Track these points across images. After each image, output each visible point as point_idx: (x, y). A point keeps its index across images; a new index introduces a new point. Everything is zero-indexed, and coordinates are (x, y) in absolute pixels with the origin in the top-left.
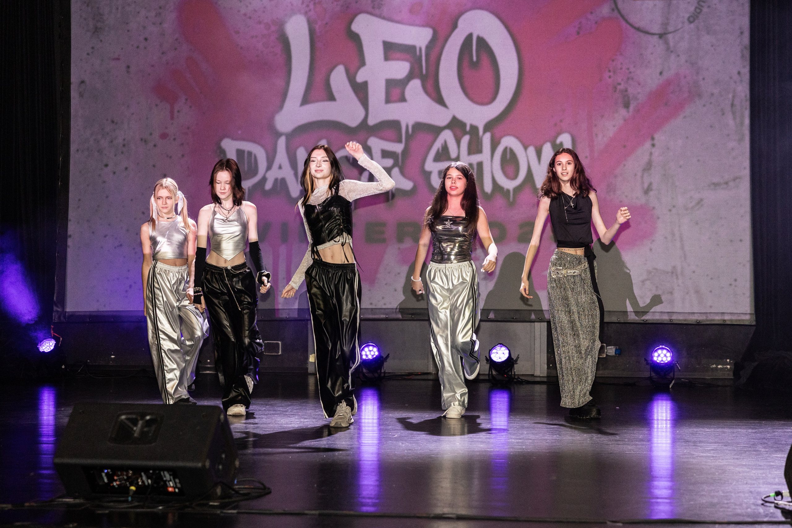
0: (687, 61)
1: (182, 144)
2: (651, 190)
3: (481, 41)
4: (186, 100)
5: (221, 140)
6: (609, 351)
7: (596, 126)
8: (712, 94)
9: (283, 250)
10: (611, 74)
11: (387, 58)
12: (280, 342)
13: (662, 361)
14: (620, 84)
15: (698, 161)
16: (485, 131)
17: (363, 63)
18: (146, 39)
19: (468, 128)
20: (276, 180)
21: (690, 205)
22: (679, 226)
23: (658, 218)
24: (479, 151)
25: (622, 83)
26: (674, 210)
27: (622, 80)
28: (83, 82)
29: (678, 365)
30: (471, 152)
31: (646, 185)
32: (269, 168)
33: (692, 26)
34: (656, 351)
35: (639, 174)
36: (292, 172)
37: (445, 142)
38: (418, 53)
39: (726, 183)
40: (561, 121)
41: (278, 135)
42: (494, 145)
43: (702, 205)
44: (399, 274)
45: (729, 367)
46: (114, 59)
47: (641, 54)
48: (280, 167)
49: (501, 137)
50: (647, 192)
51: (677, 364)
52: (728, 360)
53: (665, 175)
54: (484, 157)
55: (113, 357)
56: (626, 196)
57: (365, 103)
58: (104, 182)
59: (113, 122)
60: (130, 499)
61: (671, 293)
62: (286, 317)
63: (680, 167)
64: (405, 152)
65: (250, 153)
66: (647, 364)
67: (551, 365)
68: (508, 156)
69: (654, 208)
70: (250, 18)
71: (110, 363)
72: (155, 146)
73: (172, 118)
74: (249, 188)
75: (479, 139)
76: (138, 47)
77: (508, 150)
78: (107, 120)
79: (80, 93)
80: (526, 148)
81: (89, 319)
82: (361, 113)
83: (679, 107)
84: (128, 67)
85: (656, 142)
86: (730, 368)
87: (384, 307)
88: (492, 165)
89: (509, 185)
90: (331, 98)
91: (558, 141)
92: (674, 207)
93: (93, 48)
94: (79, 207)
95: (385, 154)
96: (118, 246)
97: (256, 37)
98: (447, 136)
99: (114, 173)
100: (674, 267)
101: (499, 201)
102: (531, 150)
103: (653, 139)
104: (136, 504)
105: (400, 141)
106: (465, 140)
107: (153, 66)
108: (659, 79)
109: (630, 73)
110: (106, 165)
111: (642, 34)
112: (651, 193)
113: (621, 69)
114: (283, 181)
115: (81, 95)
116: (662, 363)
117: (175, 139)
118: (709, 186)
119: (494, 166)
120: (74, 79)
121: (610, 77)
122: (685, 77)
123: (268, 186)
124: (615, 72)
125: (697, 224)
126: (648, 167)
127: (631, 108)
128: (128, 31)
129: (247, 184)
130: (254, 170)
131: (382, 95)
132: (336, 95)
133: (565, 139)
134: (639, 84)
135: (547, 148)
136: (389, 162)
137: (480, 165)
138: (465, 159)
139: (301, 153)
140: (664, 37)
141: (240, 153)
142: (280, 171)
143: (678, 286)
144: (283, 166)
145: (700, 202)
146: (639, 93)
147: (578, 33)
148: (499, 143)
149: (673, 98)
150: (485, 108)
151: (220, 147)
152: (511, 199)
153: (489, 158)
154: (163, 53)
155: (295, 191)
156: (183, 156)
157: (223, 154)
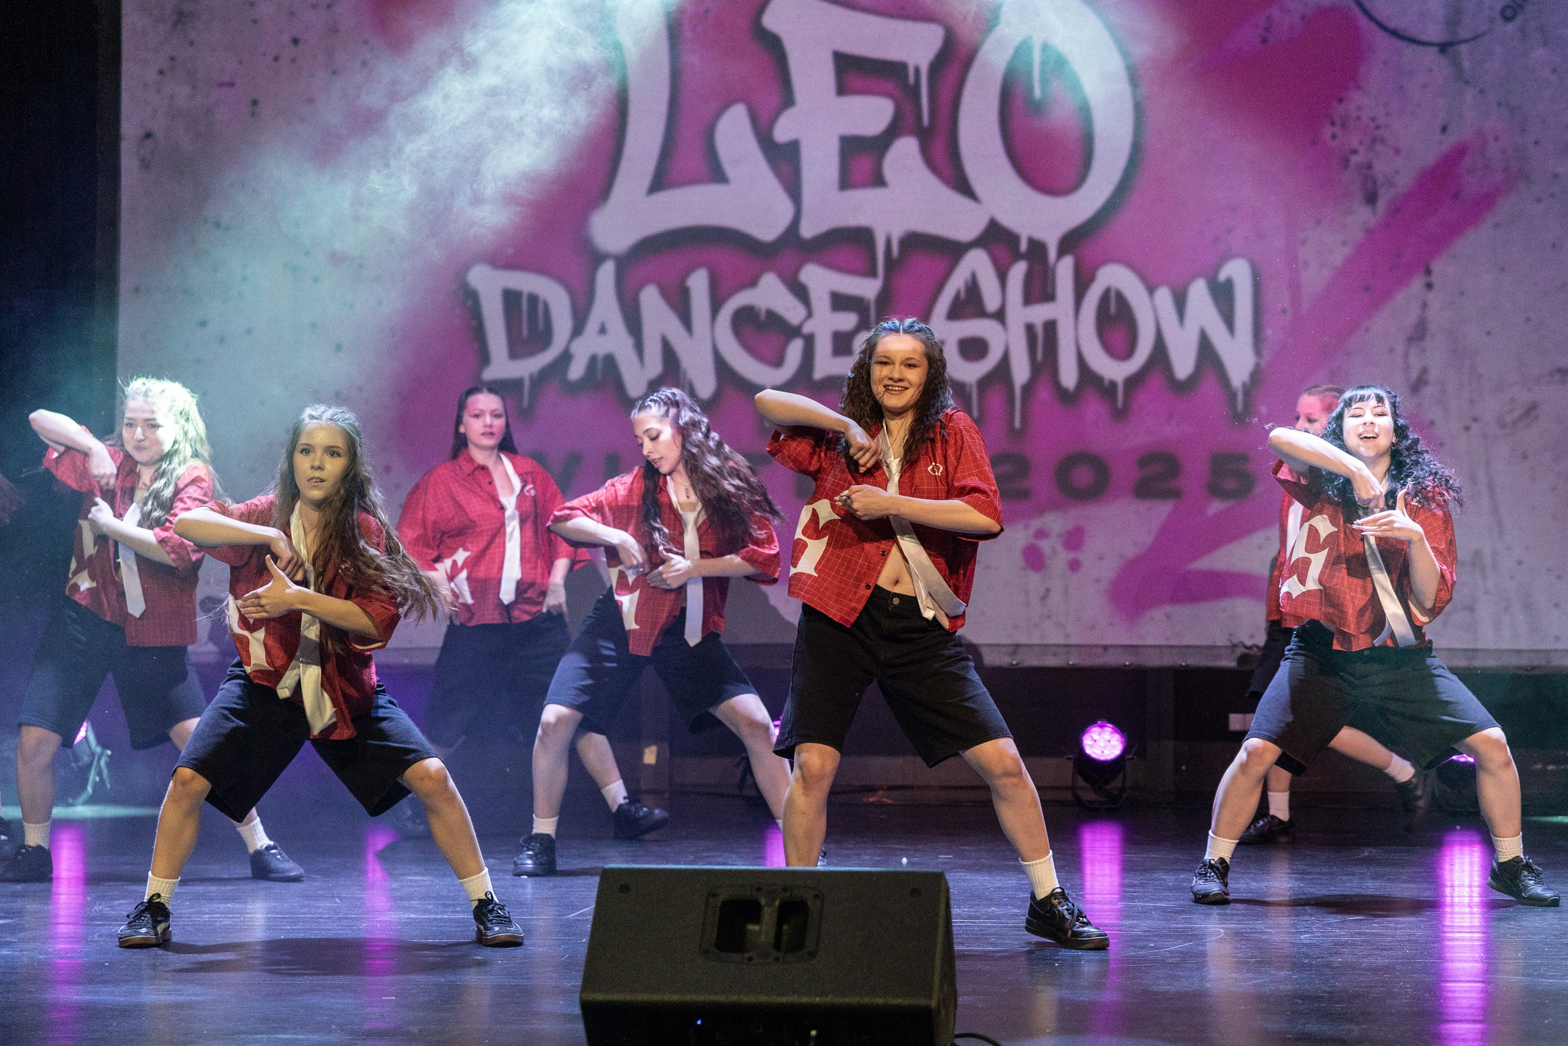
0: (1499, 104)
1: (379, 278)
2: (1426, 384)
5: (468, 269)
7: (1304, 242)
8: (1556, 177)
10: (1337, 129)
11: (842, 89)
14: (1355, 152)
15: (1528, 320)
16: (1061, 253)
17: (788, 100)
18: (295, 41)
19: (1024, 246)
20: (593, 359)
21: (1509, 419)
22: (1488, 463)
24: (1049, 296)
25: (1362, 150)
26: (1475, 428)
27: (1361, 143)
28: (148, 135)
30: (1029, 298)
31: (1414, 374)
32: (578, 330)
33: (1510, 27)
35: (1400, 348)
36: (629, 341)
37: (974, 276)
38: (911, 79)
40: (1228, 231)
41: (598, 258)
42: (1082, 283)
43: (1536, 417)
46: (222, 85)
47: (1401, 88)
48: (603, 330)
49: (1098, 266)
50: (1417, 386)
53: (1455, 351)
54: (1060, 309)
57: (793, 188)
58: (199, 361)
59: (218, 225)
61: (1471, 609)
63: (1488, 333)
64: (884, 297)
65: (533, 299)
67: (1183, 767)
68: (1113, 309)
69: (1432, 423)
72: (316, 279)
73: (356, 218)
74: (531, 377)
75: (1047, 269)
76: (276, 59)
77: (1113, 294)
78: (206, 221)
79: (143, 160)
80: (1151, 290)
82: (785, 210)
83: (1486, 202)
84: (256, 104)
85: (1434, 279)
88: (1076, 329)
89: (1115, 371)
90: (719, 176)
91: (1223, 276)
92: (1476, 420)
93: (172, 59)
95: (840, 302)
98: (977, 263)
99: (221, 341)
100: (1477, 553)
101: (1094, 408)
102: (1164, 296)
103: (1428, 272)
105: (871, 273)
106: (1018, 272)
107: (311, 101)
108: (1440, 143)
109: (1378, 127)
110: (203, 324)
111: (1403, 44)
112: (1428, 391)
113: (1358, 118)
114: (610, 361)
115: (145, 164)
117: (361, 266)
118: (1551, 375)
119: (1082, 332)
120: (130, 127)
121: (1334, 136)
122: (1496, 139)
123: (576, 371)
124: (1344, 126)
125: (1525, 457)
126: (1419, 334)
127: (1381, 205)
128: (255, 22)
129: (527, 368)
130: (541, 337)
131: (833, 171)
132: (729, 169)
133: (1237, 271)
134: (1398, 152)
135: (1199, 293)
136: (847, 321)
137: (1051, 327)
138: (1019, 314)
139: (651, 299)
140: (1450, 50)
141: (511, 298)
142: (603, 339)
143: (1486, 592)
144: (609, 327)
145: (1532, 409)
146: (1397, 172)
147: (1264, 40)
148: (1091, 279)
149: (1472, 184)
150: (1060, 202)
151: (465, 285)
152: (1120, 403)
153: (1071, 312)
154: (335, 72)
155: (636, 384)
156: (380, 303)
157: (472, 299)
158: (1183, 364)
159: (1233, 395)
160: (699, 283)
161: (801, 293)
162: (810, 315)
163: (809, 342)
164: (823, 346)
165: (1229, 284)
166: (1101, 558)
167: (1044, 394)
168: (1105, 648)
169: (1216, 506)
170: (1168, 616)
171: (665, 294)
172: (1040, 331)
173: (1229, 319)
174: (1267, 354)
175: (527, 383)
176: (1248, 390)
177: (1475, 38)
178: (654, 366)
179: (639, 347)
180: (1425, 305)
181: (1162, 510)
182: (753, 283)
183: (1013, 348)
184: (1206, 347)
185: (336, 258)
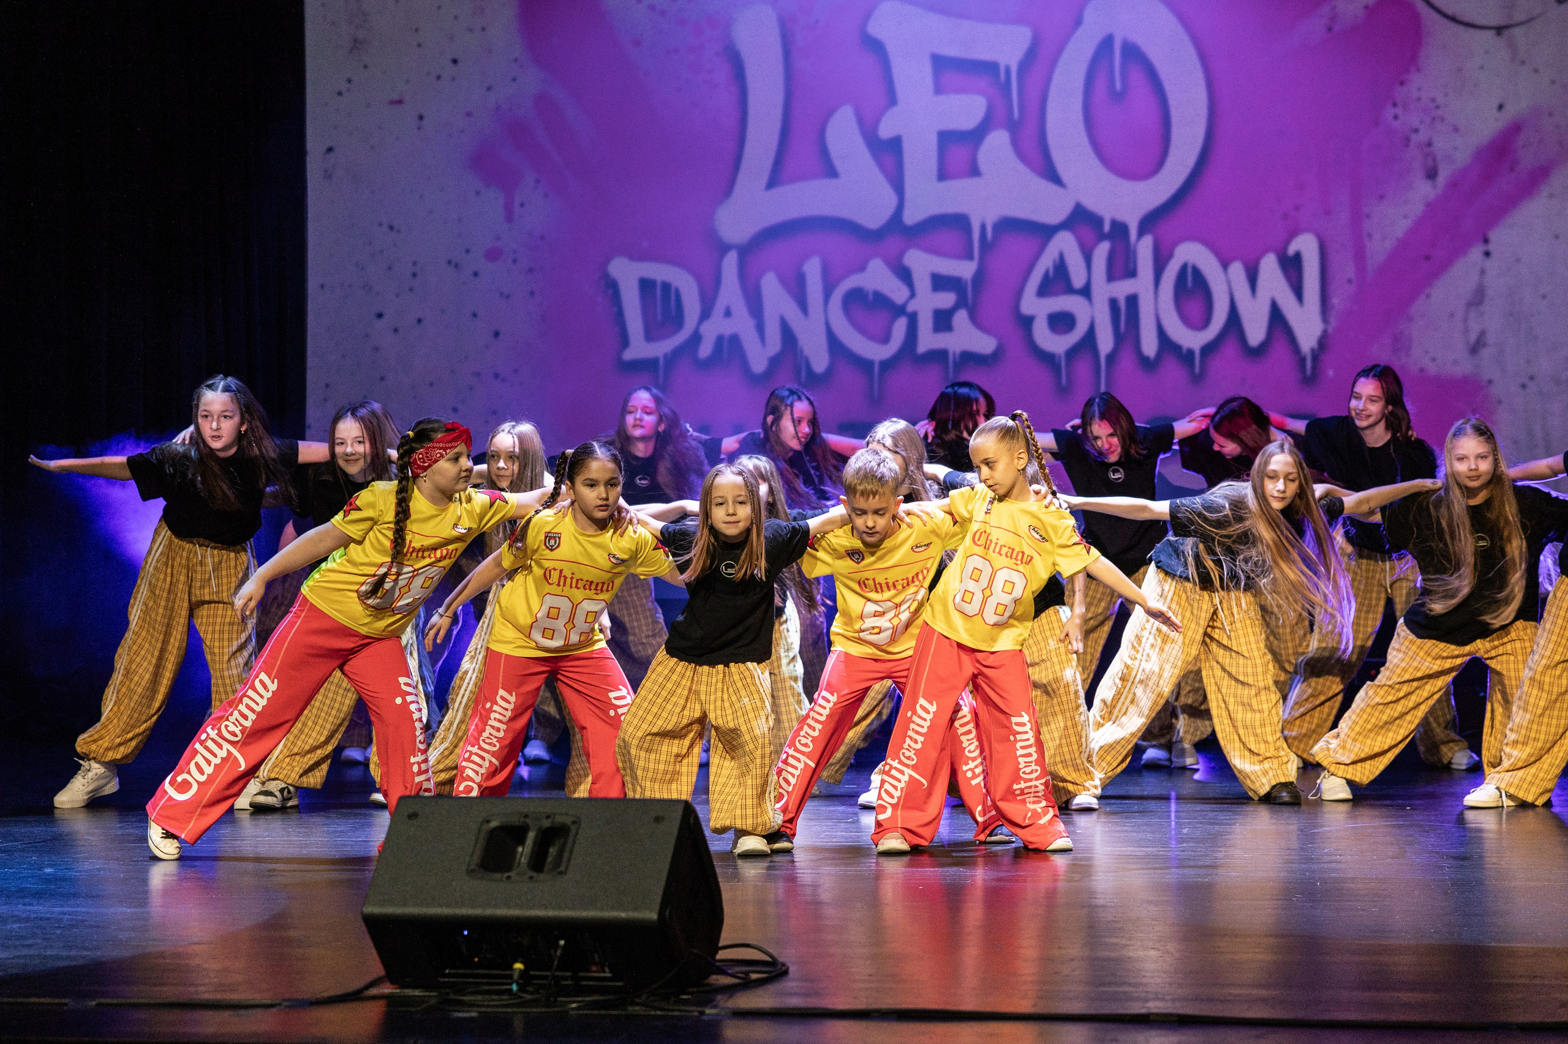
0: (1553, 82)
1: (530, 270)
2: (1484, 345)
3: (1133, 53)
4: (538, 181)
5: (608, 260)
7: (1368, 215)
10: (1399, 111)
11: (939, 89)
14: (1416, 131)
16: (1141, 233)
17: (892, 100)
18: (455, 61)
19: (1107, 227)
20: (720, 339)
22: (1543, 419)
23: (1500, 402)
24: (1132, 273)
25: (1423, 129)
26: (1532, 386)
27: (1422, 122)
30: (1111, 277)
31: (1473, 337)
32: (706, 314)
33: (1563, 9)
35: (1460, 313)
36: (752, 323)
37: (1061, 256)
38: (1003, 76)
40: (1297, 208)
41: (724, 248)
42: (1160, 261)
46: (392, 102)
47: (1460, 69)
48: (728, 313)
49: (1175, 244)
50: (1475, 348)
53: (1511, 314)
54: (1142, 284)
56: (1434, 360)
57: (897, 181)
58: (376, 349)
59: (391, 228)
60: (515, 987)
63: (1544, 297)
64: (980, 277)
65: (666, 286)
68: (1189, 282)
69: (1490, 382)
70: (663, 13)
72: (476, 274)
73: (509, 216)
74: (665, 356)
75: (1129, 248)
76: (439, 78)
77: (1190, 270)
78: (381, 225)
79: (326, 171)
80: (1225, 265)
82: (889, 199)
83: (1540, 175)
84: (421, 118)
85: (1491, 247)
88: (1156, 300)
89: (1193, 340)
90: (831, 172)
92: (1532, 378)
93: (349, 81)
94: (326, 400)
95: (940, 282)
97: (677, 51)
98: (1065, 244)
99: (396, 330)
101: (1173, 373)
102: (1237, 270)
103: (1486, 241)
104: (529, 997)
105: (970, 257)
106: (1102, 250)
107: (469, 114)
108: (1497, 120)
109: (1438, 107)
110: (380, 316)
111: (1460, 29)
112: (1486, 353)
113: (1419, 99)
114: (735, 341)
115: (328, 176)
117: (515, 261)
119: (1161, 303)
120: (314, 144)
121: (1396, 117)
122: (1550, 115)
123: (705, 350)
124: (1405, 107)
127: (1442, 178)
128: (419, 45)
129: (661, 348)
130: (676, 319)
131: (932, 164)
132: (838, 164)
133: (1306, 245)
134: (1456, 129)
135: (1269, 265)
136: (947, 300)
137: (1133, 301)
138: (1103, 290)
139: (771, 286)
140: (1506, 32)
141: (646, 285)
142: (728, 321)
144: (733, 309)
146: (1456, 148)
147: (1330, 29)
148: (1170, 256)
149: (1527, 157)
150: (1141, 186)
151: (606, 276)
152: (1197, 370)
153: (1151, 287)
154: (489, 89)
155: (758, 363)
156: (532, 293)
157: (612, 287)
158: (1256, 333)
159: (1303, 360)
160: (813, 269)
161: (905, 275)
162: (913, 295)
163: (913, 319)
164: (925, 324)
165: (1298, 257)
167: (1127, 362)
171: (783, 281)
172: (1122, 305)
173: (1298, 291)
174: (1333, 322)
175: (661, 362)
176: (1316, 355)
177: (1529, 20)
178: (774, 344)
179: (760, 329)
180: (1483, 272)
182: (862, 268)
183: (1097, 321)
184: (1277, 317)
185: (493, 255)
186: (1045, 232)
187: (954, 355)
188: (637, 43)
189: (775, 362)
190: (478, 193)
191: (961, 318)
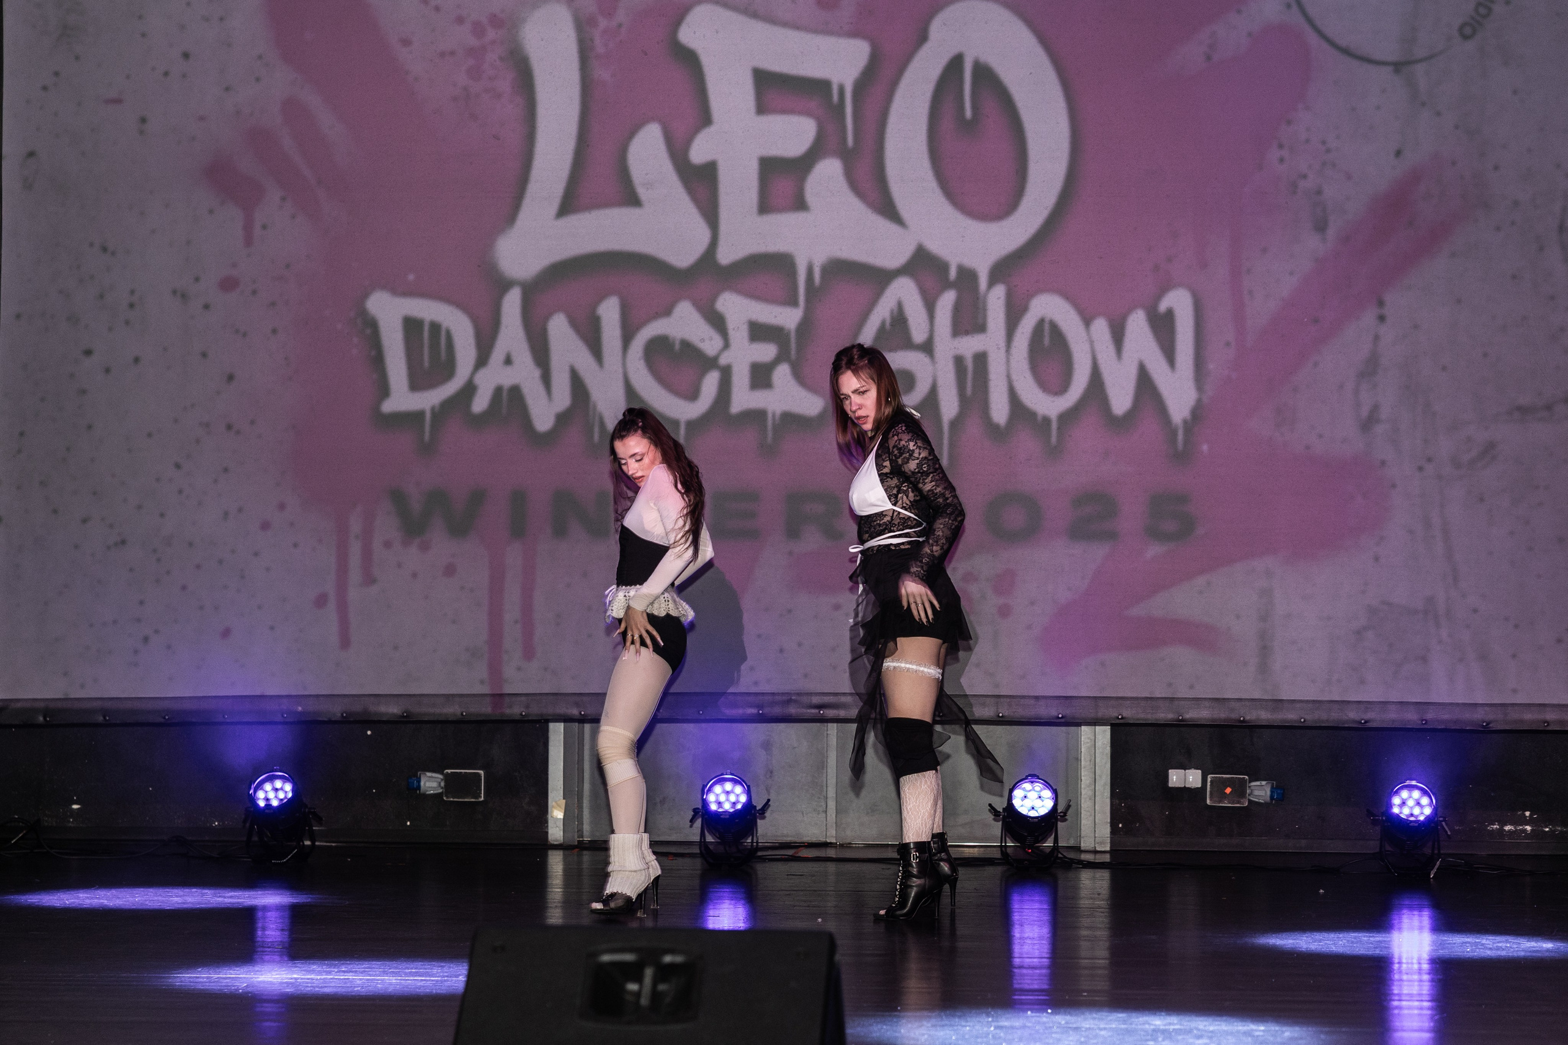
0: (1457, 127)
1: (273, 304)
2: (1378, 421)
3: (985, 75)
4: (283, 199)
5: (366, 296)
6: (1256, 793)
7: (1249, 271)
8: (1516, 203)
9: (514, 556)
10: (1285, 153)
11: (762, 108)
12: (482, 772)
13: (1412, 815)
14: (1305, 177)
15: (1485, 355)
16: (992, 281)
17: (705, 119)
18: (186, 56)
19: (953, 273)
20: (498, 390)
21: (1467, 457)
22: (1442, 506)
23: (1394, 486)
24: (981, 328)
25: (1311, 174)
26: (1429, 468)
27: (1310, 167)
29: (1447, 824)
30: (959, 329)
31: (1365, 412)
32: (482, 361)
33: (1469, 46)
34: (1397, 793)
35: (1350, 384)
36: (537, 373)
37: (900, 305)
38: (835, 97)
39: (1549, 407)
40: (1169, 260)
41: (503, 285)
42: (1014, 314)
43: (1494, 458)
44: (790, 611)
45: (1528, 828)
46: (109, 101)
47: (1352, 109)
48: (508, 361)
49: (1030, 296)
50: (1368, 424)
51: (1444, 823)
52: (1528, 814)
53: (1408, 387)
54: (991, 340)
55: (75, 807)
56: (1320, 436)
57: (710, 213)
58: (84, 392)
59: (104, 249)
61: (1424, 659)
62: (521, 714)
63: (1444, 368)
64: (805, 326)
65: (435, 327)
66: (1375, 823)
67: (1120, 825)
68: (1047, 341)
69: (1383, 463)
70: (438, 10)
71: (69, 821)
72: (206, 307)
73: (248, 241)
74: (433, 409)
75: (978, 299)
76: (166, 74)
77: (1047, 327)
78: (91, 245)
79: (25, 180)
80: (1087, 322)
81: (45, 718)
82: (701, 234)
83: (1441, 232)
85: (1387, 310)
86: (1532, 830)
87: (754, 690)
88: (1008, 361)
89: (1048, 406)
90: (632, 199)
91: (1163, 307)
92: (1429, 460)
93: (56, 74)
94: (19, 451)
95: (759, 332)
96: (116, 544)
97: (452, 53)
98: (904, 291)
99: (108, 371)
100: (1430, 600)
101: (1026, 443)
102: (1101, 327)
103: (1381, 303)
105: (793, 302)
106: (947, 301)
107: (202, 118)
108: (1395, 166)
109: (1328, 151)
110: (88, 353)
111: (1355, 64)
112: (1379, 429)
113: (1307, 141)
114: (516, 393)
115: (28, 185)
116: (1411, 821)
117: (254, 292)
118: (1510, 413)
119: (1013, 363)
120: (11, 146)
121: (1282, 161)
122: (1454, 163)
123: (480, 403)
124: (1292, 149)
125: (1482, 500)
127: (1331, 232)
128: (143, 35)
129: (429, 400)
130: (445, 368)
131: (752, 195)
132: (641, 192)
133: (1179, 302)
134: (1349, 177)
135: (1137, 324)
136: (766, 352)
137: (981, 359)
138: (947, 346)
139: (559, 327)
140: (1405, 69)
141: (412, 326)
142: (509, 369)
143: (1440, 642)
144: (515, 357)
145: (1489, 449)
146: (1348, 198)
147: (1209, 58)
148: (1025, 309)
149: (1427, 211)
150: (992, 229)
151: (363, 313)
152: (1054, 439)
153: (1002, 343)
154: (227, 89)
155: (543, 418)
156: (274, 331)
157: (371, 328)
158: (1121, 400)
159: (1174, 433)
160: (610, 312)
161: (718, 322)
162: (727, 345)
163: (726, 373)
165: (1170, 314)
166: (1032, 603)
168: (1037, 698)
169: (1154, 550)
170: (1103, 664)
171: (574, 323)
172: (969, 364)
173: (1169, 353)
174: (1209, 390)
175: (428, 416)
176: (1189, 428)
177: (1431, 57)
178: (563, 398)
179: (546, 379)
180: (1376, 338)
181: (1098, 552)
182: (667, 312)
183: (940, 382)
184: (1145, 382)
185: (228, 284)
186: (881, 278)
187: (774, 415)
188: (406, 42)
189: (562, 419)
190: (211, 212)
191: (782, 374)
